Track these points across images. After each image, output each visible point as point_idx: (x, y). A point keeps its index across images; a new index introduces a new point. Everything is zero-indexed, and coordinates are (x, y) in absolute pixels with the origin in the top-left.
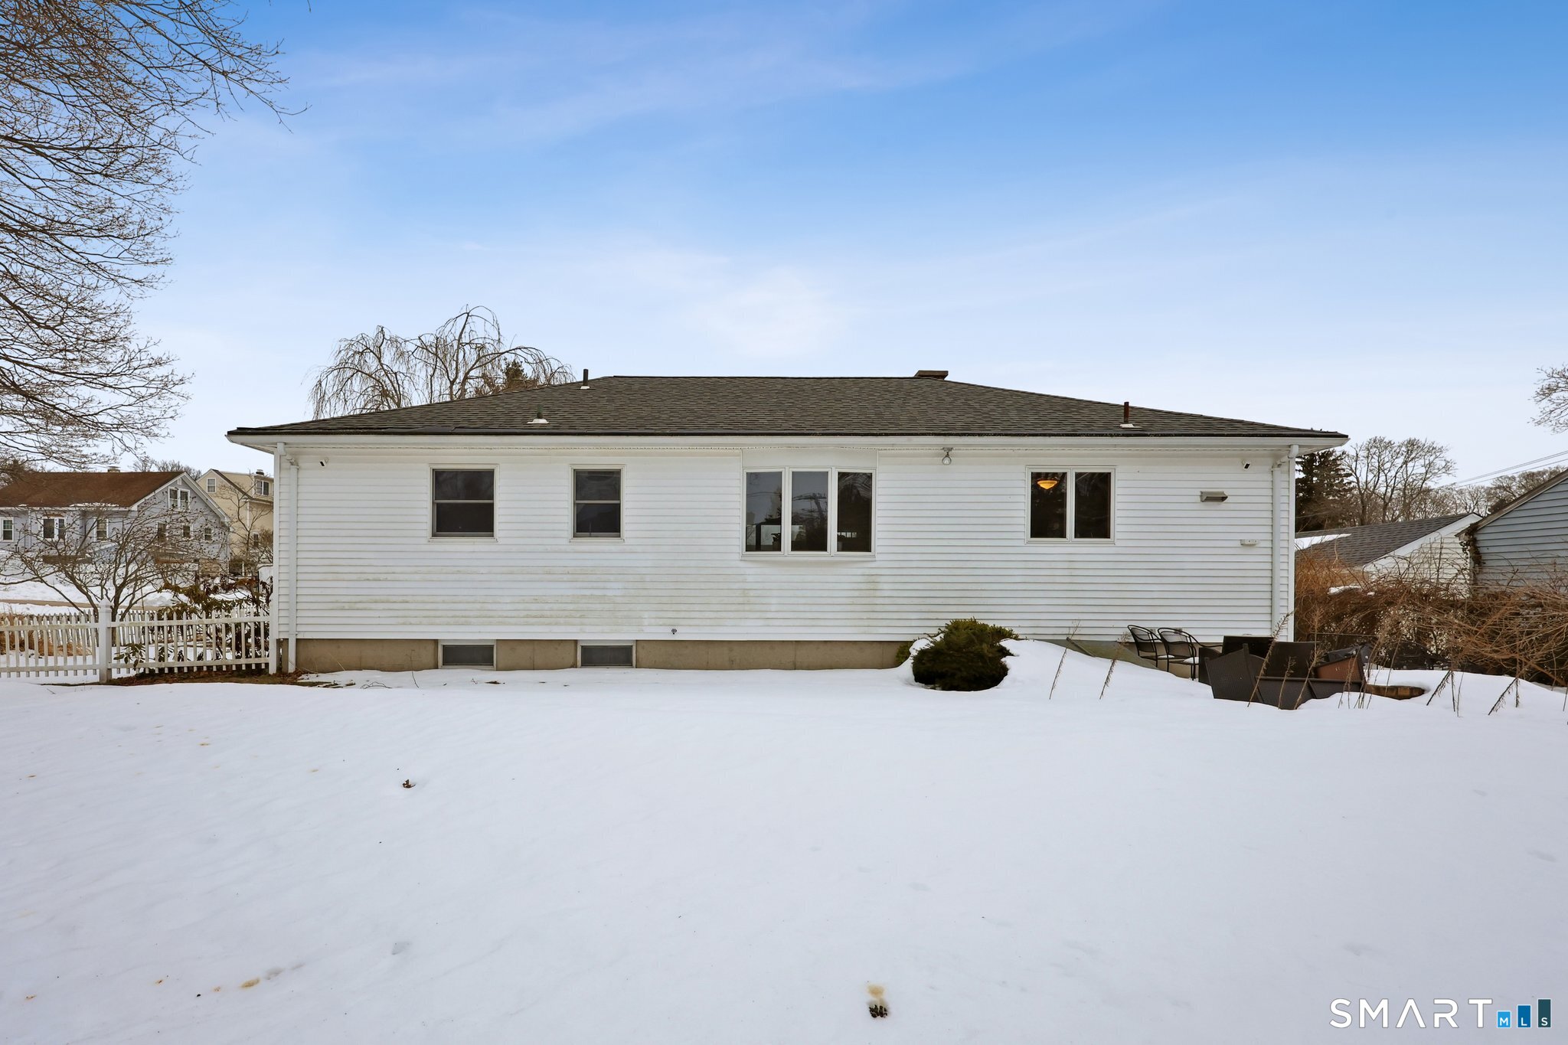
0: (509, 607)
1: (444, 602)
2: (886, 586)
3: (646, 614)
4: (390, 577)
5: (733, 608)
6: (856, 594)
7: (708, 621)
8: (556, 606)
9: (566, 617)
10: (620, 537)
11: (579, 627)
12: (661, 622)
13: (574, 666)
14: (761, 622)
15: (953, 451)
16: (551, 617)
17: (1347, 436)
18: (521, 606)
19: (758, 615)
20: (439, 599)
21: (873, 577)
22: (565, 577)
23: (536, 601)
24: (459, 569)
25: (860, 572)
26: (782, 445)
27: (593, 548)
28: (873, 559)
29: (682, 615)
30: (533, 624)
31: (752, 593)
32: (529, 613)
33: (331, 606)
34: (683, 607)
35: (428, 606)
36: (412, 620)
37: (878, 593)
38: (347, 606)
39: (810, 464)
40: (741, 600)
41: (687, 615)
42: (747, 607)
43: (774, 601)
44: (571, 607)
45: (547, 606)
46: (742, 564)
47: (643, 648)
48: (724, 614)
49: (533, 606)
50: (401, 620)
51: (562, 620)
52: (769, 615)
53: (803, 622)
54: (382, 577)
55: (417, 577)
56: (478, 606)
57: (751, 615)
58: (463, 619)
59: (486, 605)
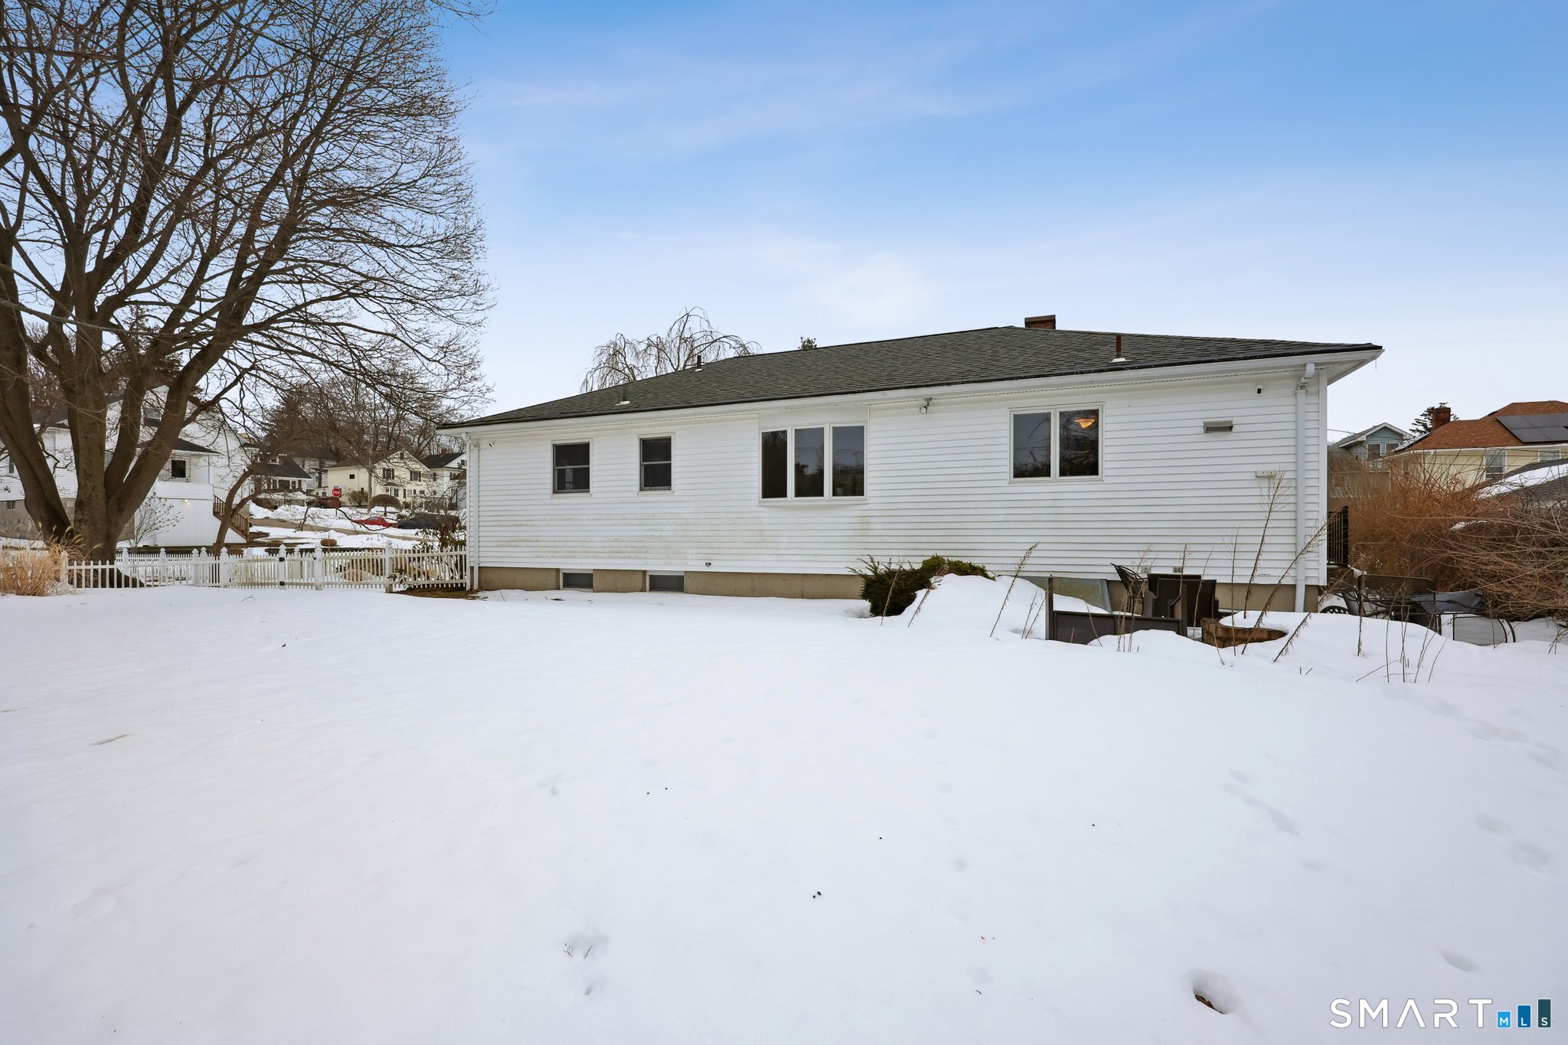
0: (600, 545)
1: (560, 541)
2: (877, 526)
3: (690, 551)
4: (529, 523)
5: (752, 545)
6: (851, 533)
7: (735, 556)
8: (629, 544)
9: (636, 552)
10: (670, 489)
11: (644, 561)
12: (700, 556)
13: (643, 590)
14: (775, 558)
15: (933, 401)
16: (625, 552)
17: (1381, 347)
18: (607, 544)
19: (771, 552)
20: (557, 539)
21: (866, 518)
22: (635, 522)
23: (616, 540)
24: (568, 517)
25: (854, 513)
26: (786, 408)
27: (653, 499)
28: (865, 502)
29: (715, 551)
30: (614, 558)
31: (767, 533)
32: (612, 549)
33: (496, 544)
34: (716, 545)
35: (551, 544)
36: (543, 554)
37: (870, 533)
38: (506, 544)
39: (808, 422)
40: (759, 539)
41: (718, 551)
42: (764, 545)
43: (784, 539)
44: (639, 545)
45: (623, 544)
46: (761, 509)
47: (689, 577)
48: (746, 551)
49: (614, 544)
50: (536, 554)
51: (633, 555)
52: (781, 552)
53: (808, 558)
54: (525, 523)
55: (545, 523)
56: (580, 544)
57: (765, 551)
58: (572, 554)
59: (586, 544)
